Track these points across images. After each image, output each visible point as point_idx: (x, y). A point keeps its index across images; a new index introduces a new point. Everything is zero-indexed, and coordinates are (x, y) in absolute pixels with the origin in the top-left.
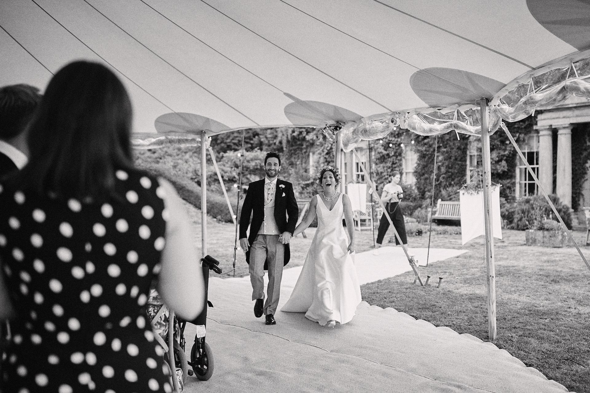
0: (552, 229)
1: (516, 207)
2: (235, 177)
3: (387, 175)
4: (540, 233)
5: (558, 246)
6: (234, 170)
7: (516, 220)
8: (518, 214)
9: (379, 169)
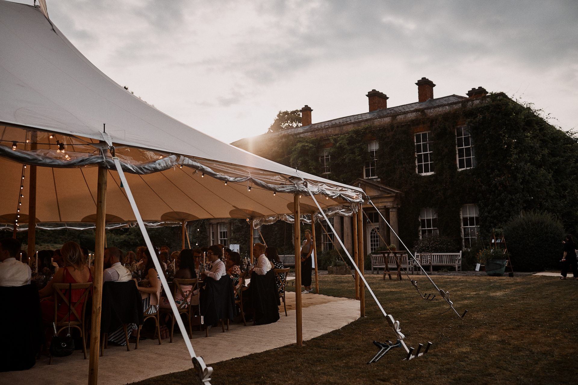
0: (340, 266)
1: (322, 257)
2: (137, 243)
3: (242, 240)
4: (335, 268)
5: (344, 274)
6: (137, 238)
7: (322, 264)
8: (323, 261)
9: (236, 236)
